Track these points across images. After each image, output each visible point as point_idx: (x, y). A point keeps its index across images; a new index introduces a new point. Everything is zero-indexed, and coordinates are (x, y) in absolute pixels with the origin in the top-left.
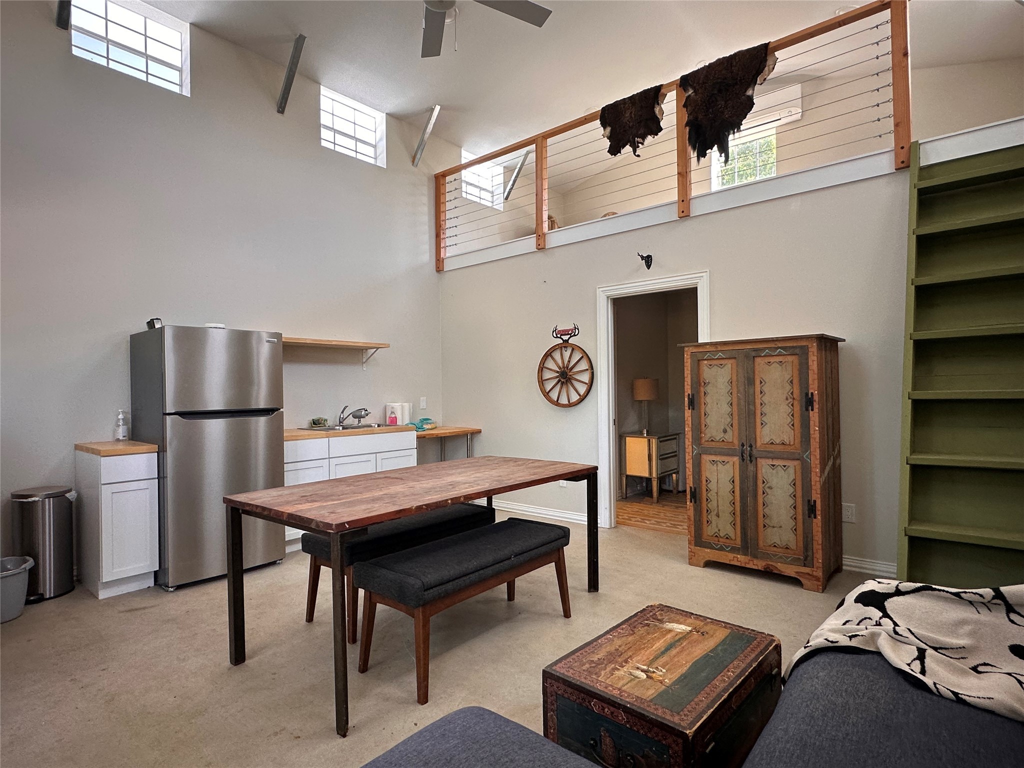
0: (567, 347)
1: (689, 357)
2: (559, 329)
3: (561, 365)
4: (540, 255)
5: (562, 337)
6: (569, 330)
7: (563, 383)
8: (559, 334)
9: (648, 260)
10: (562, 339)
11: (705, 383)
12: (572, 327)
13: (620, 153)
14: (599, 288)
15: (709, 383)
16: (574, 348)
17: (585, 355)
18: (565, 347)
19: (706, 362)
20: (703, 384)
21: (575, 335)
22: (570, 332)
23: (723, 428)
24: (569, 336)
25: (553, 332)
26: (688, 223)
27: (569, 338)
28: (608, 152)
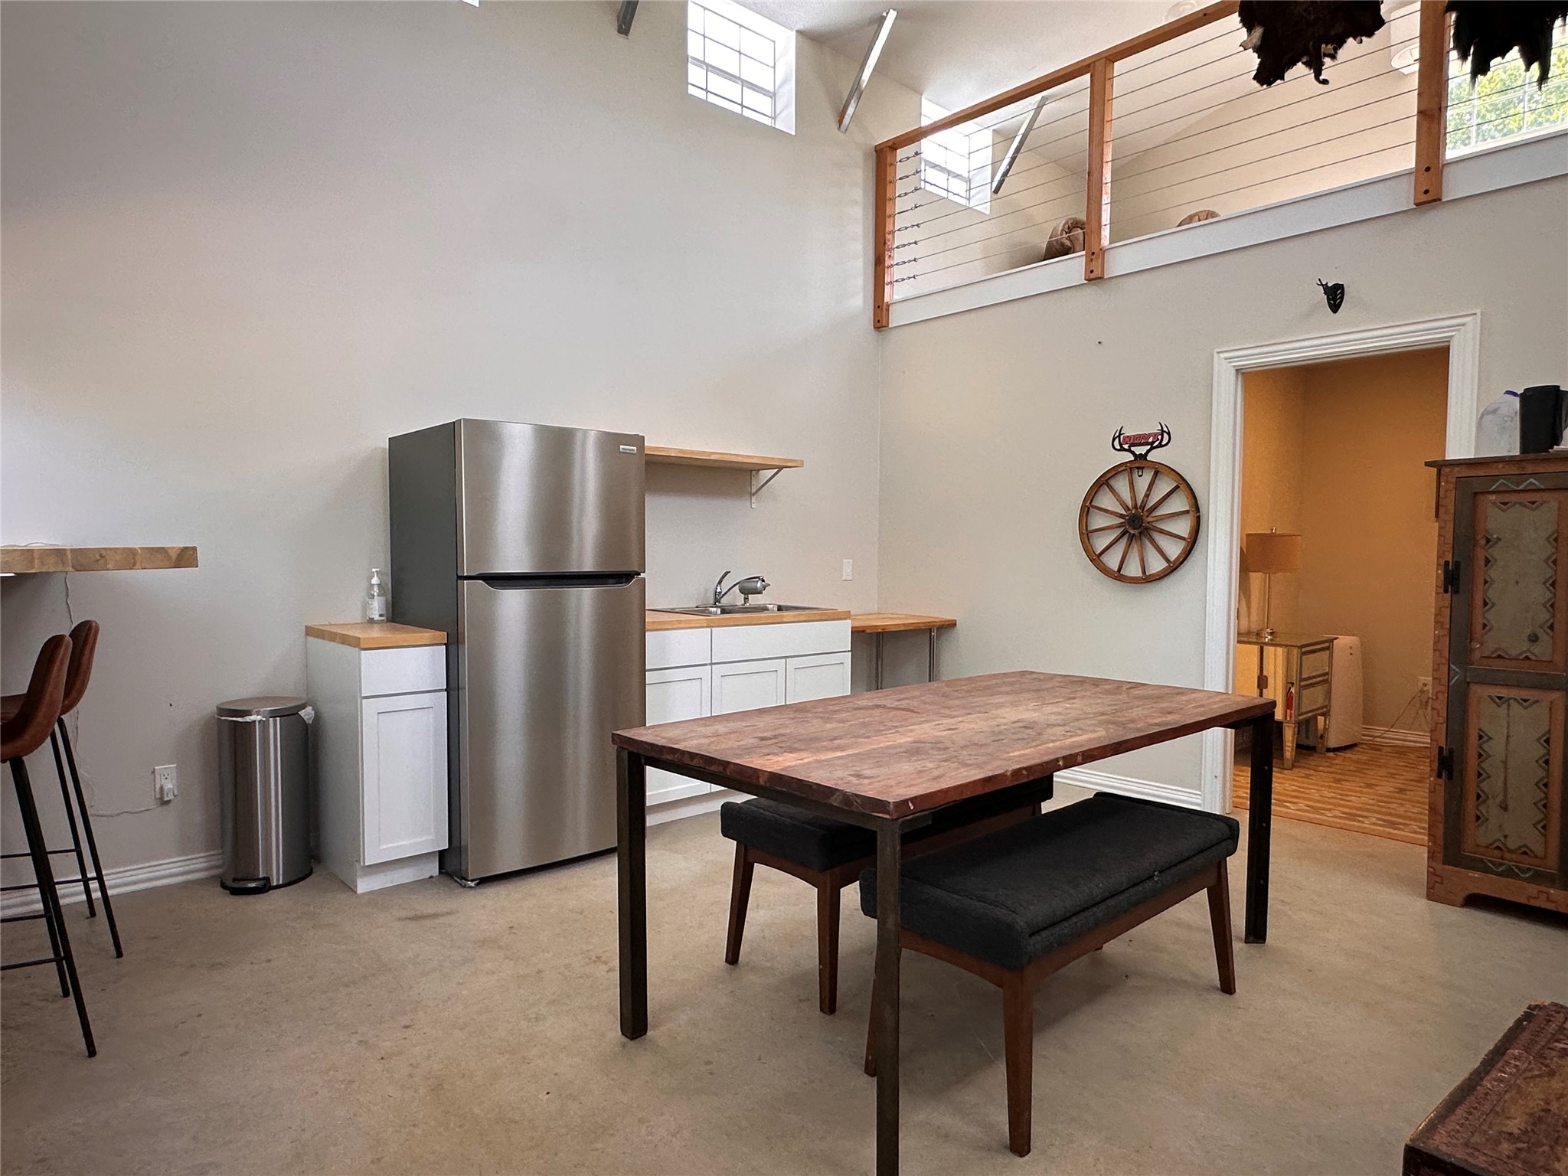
0: (1143, 468)
1: (1452, 486)
2: (1127, 432)
3: (1130, 503)
4: (1092, 291)
5: (1132, 449)
6: (1150, 435)
7: (1132, 538)
8: (1123, 442)
9: (1335, 296)
10: (1133, 453)
11: (1488, 541)
12: (1156, 429)
13: (1284, 80)
14: (1218, 353)
15: (1499, 539)
16: (1159, 470)
17: (1182, 484)
18: (1138, 468)
19: (1493, 497)
20: (1483, 542)
21: (1161, 446)
22: (1150, 440)
23: (1528, 631)
24: (1149, 447)
25: (1114, 439)
26: (1434, 218)
27: (1148, 451)
28: (1254, 78)
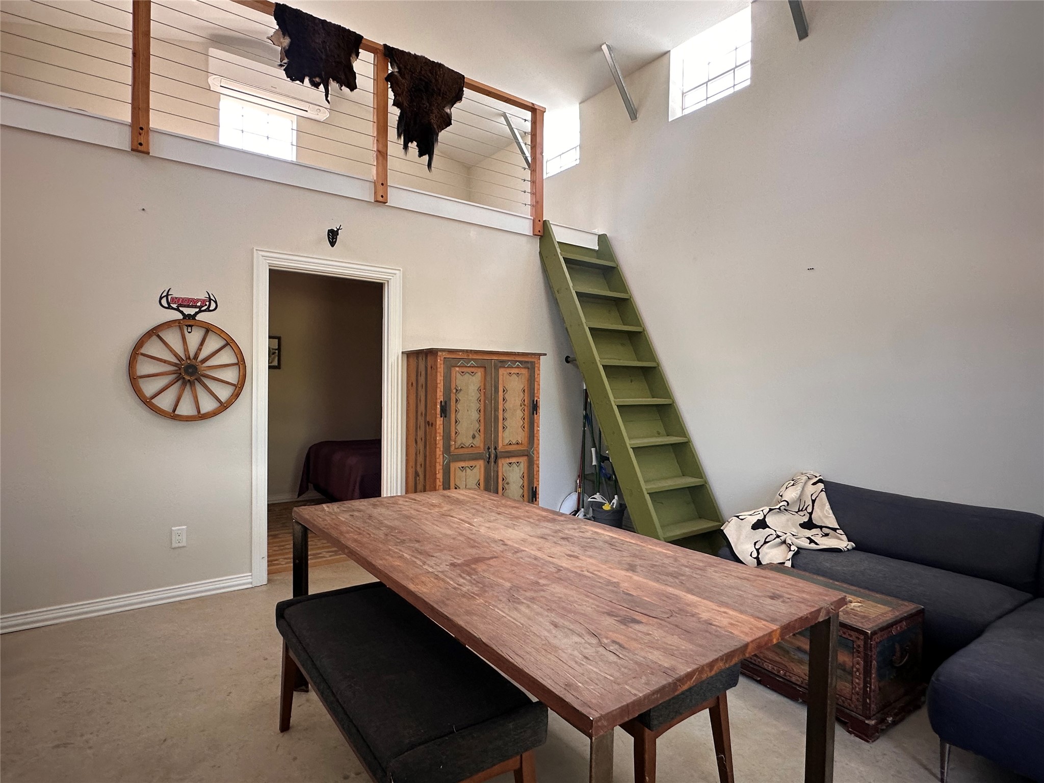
0: (193, 326)
1: (442, 362)
2: (175, 294)
5: (180, 308)
6: (198, 300)
7: (192, 384)
9: (333, 236)
10: (182, 312)
11: (457, 390)
12: (203, 296)
14: (256, 250)
15: (461, 390)
16: (208, 329)
18: (188, 326)
19: (457, 369)
20: (454, 391)
21: (208, 310)
22: (199, 304)
23: (472, 434)
24: (197, 310)
25: (161, 298)
27: (197, 313)
28: (284, 72)
